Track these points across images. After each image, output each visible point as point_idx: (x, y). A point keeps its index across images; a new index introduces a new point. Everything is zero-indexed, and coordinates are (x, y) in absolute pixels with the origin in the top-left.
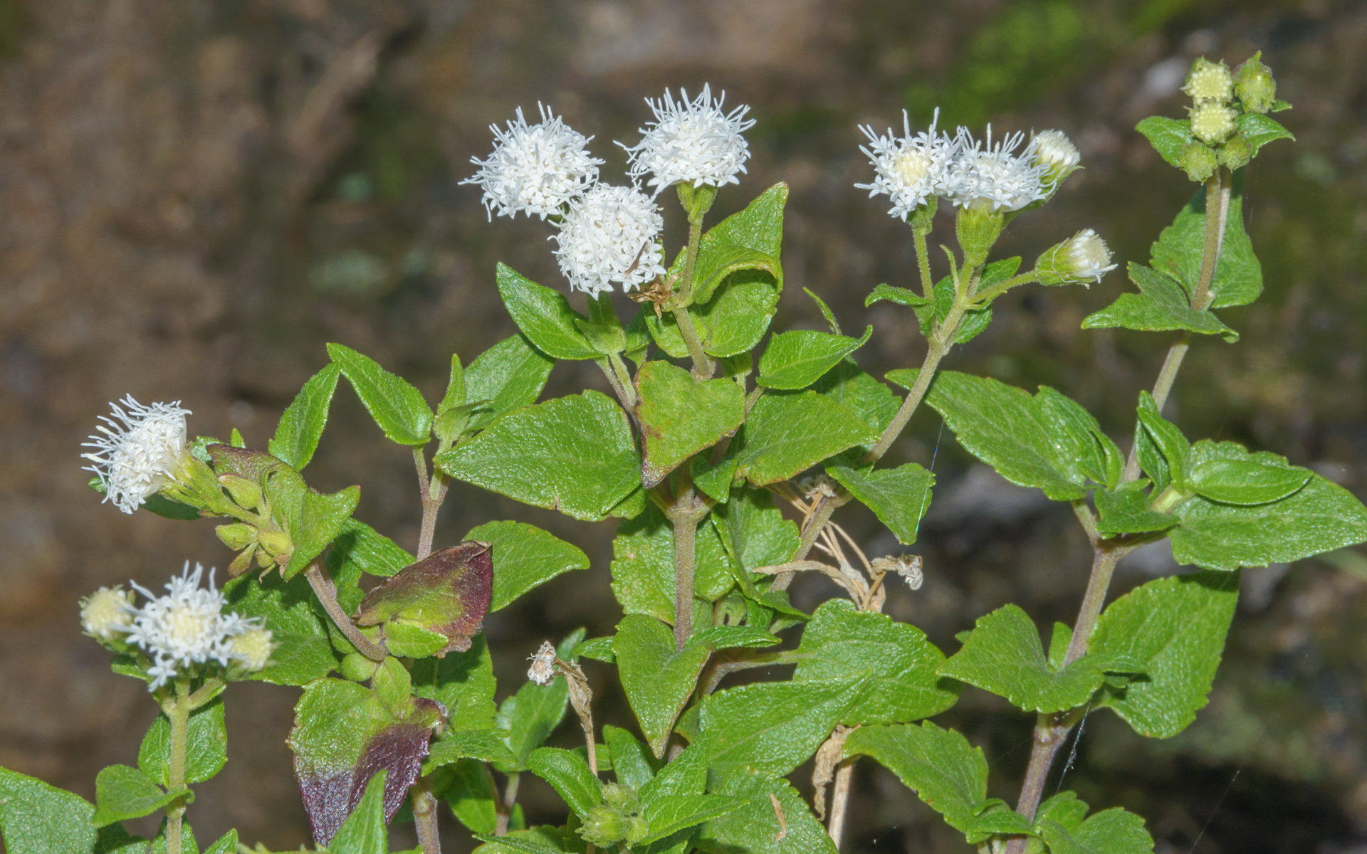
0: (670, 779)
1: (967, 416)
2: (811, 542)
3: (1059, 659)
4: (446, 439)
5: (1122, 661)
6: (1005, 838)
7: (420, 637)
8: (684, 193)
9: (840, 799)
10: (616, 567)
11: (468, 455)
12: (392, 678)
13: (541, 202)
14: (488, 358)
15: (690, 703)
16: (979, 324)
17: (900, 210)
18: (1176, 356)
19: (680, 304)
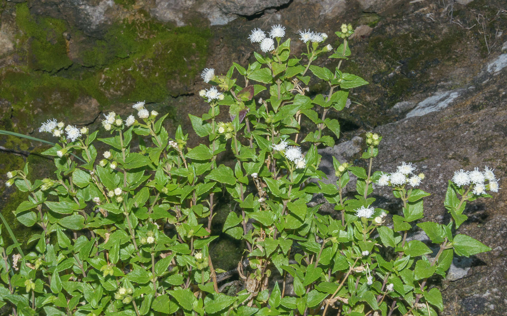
0: (277, 115)
1: (314, 70)
2: (295, 87)
3: (327, 101)
4: (248, 74)
5: (334, 101)
6: (320, 123)
7: (245, 98)
8: (277, 38)
9: (299, 119)
10: (270, 90)
11: (251, 76)
12: (242, 104)
13: (258, 40)
14: (254, 64)
15: (280, 106)
16: (316, 58)
17: (305, 42)
18: (341, 62)
19: (277, 54)
